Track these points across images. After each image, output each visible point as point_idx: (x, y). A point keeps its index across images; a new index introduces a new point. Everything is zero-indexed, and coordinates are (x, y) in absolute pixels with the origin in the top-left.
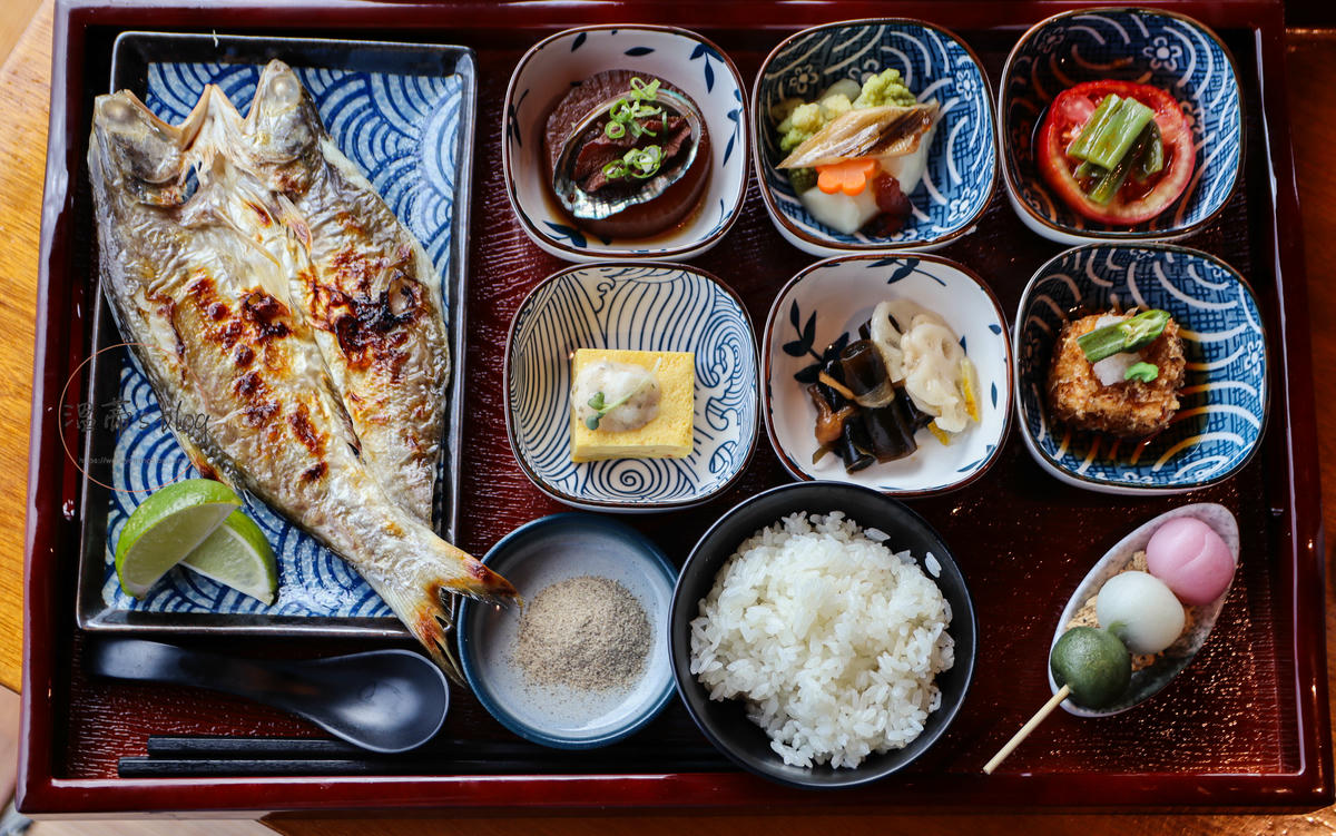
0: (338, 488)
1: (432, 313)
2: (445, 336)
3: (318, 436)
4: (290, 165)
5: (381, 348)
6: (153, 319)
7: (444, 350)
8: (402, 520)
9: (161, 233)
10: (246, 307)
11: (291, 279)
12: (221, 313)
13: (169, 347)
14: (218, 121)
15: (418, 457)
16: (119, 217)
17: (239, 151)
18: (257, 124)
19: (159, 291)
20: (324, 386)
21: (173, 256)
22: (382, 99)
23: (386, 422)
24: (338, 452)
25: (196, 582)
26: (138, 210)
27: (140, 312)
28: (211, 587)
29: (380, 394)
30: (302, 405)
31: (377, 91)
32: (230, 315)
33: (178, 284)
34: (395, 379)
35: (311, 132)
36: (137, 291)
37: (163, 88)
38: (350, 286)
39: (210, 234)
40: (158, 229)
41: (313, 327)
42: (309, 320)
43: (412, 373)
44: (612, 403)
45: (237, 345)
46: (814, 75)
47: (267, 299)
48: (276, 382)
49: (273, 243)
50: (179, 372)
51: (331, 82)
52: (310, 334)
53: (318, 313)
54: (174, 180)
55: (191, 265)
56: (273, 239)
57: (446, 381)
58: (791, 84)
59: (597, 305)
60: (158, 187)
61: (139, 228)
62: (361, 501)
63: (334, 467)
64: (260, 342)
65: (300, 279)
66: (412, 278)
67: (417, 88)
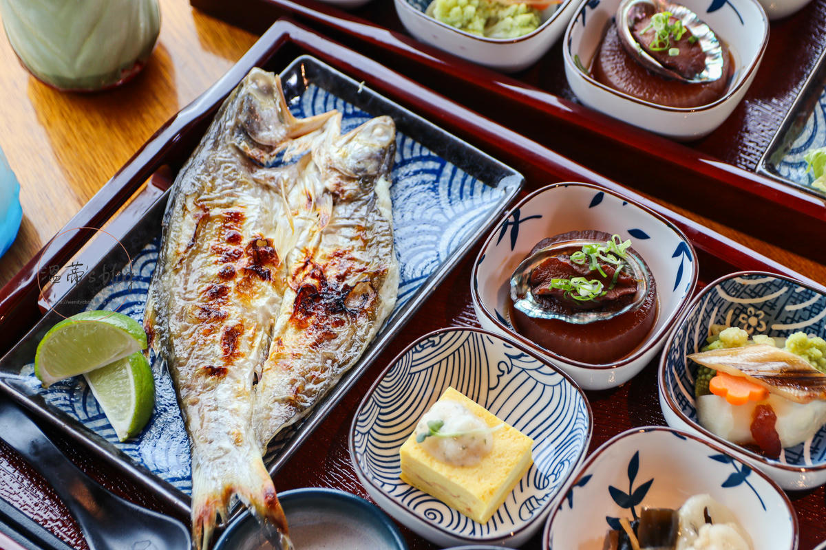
0: (224, 390)
1: (372, 318)
2: (369, 338)
3: (236, 351)
4: (350, 179)
5: (320, 320)
6: (189, 217)
7: (361, 346)
8: (249, 437)
9: (234, 170)
10: (253, 244)
11: (297, 248)
12: (235, 239)
13: (185, 240)
14: (324, 135)
15: (290, 402)
16: (216, 145)
17: (323, 153)
18: (347, 143)
19: (205, 203)
20: (268, 328)
21: (231, 188)
22: (444, 183)
23: (289, 368)
24: (242, 371)
25: (88, 400)
26: (230, 148)
27: (184, 208)
28: (94, 409)
29: (297, 349)
30: (241, 325)
31: (444, 176)
32: (240, 244)
33: (220, 206)
34: (315, 345)
35: (378, 168)
36: (191, 195)
37: (310, 104)
38: (331, 274)
39: (267, 194)
40: (234, 166)
41: (288, 286)
42: (289, 279)
43: (329, 348)
44: (445, 432)
45: (228, 264)
46: (763, 323)
47: (270, 248)
48: (236, 301)
49: (303, 221)
50: (179, 258)
51: (418, 155)
52: (283, 289)
53: (297, 277)
54: (270, 148)
55: (239, 200)
56: (304, 218)
57: (348, 367)
58: (740, 319)
59: (493, 383)
60: (256, 144)
61: (222, 159)
62: (230, 407)
63: (231, 377)
64: (245, 271)
65: (302, 251)
66: (376, 290)
67: (472, 186)
